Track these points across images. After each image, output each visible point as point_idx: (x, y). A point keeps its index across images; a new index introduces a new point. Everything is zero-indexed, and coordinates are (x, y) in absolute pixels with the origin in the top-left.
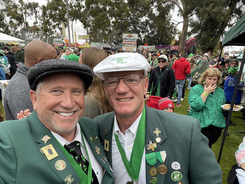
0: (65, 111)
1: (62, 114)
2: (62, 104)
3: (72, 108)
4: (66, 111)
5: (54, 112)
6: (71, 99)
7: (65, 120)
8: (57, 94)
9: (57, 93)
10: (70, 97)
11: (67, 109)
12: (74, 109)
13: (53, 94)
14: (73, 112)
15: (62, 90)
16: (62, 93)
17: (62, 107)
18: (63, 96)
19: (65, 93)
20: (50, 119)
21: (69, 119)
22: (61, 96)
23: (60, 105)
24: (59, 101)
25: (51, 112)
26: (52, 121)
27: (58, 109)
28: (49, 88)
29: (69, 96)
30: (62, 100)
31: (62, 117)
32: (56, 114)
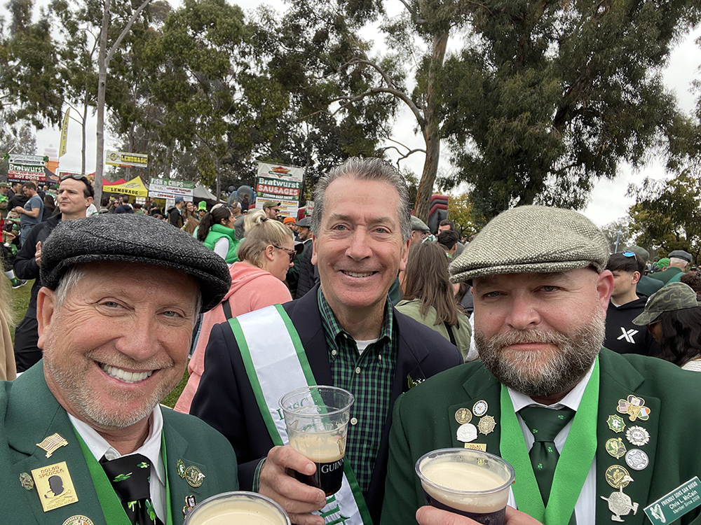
0: (126, 367)
1: (114, 372)
2: (121, 344)
3: (148, 359)
4: (129, 367)
5: (92, 363)
6: (150, 332)
7: (120, 392)
8: (113, 312)
9: (113, 310)
10: (150, 325)
11: (132, 361)
12: (153, 365)
13: (102, 311)
14: (147, 371)
15: (131, 304)
16: (128, 312)
17: (120, 352)
18: (129, 321)
19: (137, 314)
20: (75, 381)
21: (130, 391)
22: (124, 319)
23: (115, 346)
24: (114, 333)
25: (83, 362)
26: (79, 388)
27: (107, 356)
28: (94, 290)
29: (146, 324)
30: (124, 333)
31: (113, 382)
32: (96, 368)
